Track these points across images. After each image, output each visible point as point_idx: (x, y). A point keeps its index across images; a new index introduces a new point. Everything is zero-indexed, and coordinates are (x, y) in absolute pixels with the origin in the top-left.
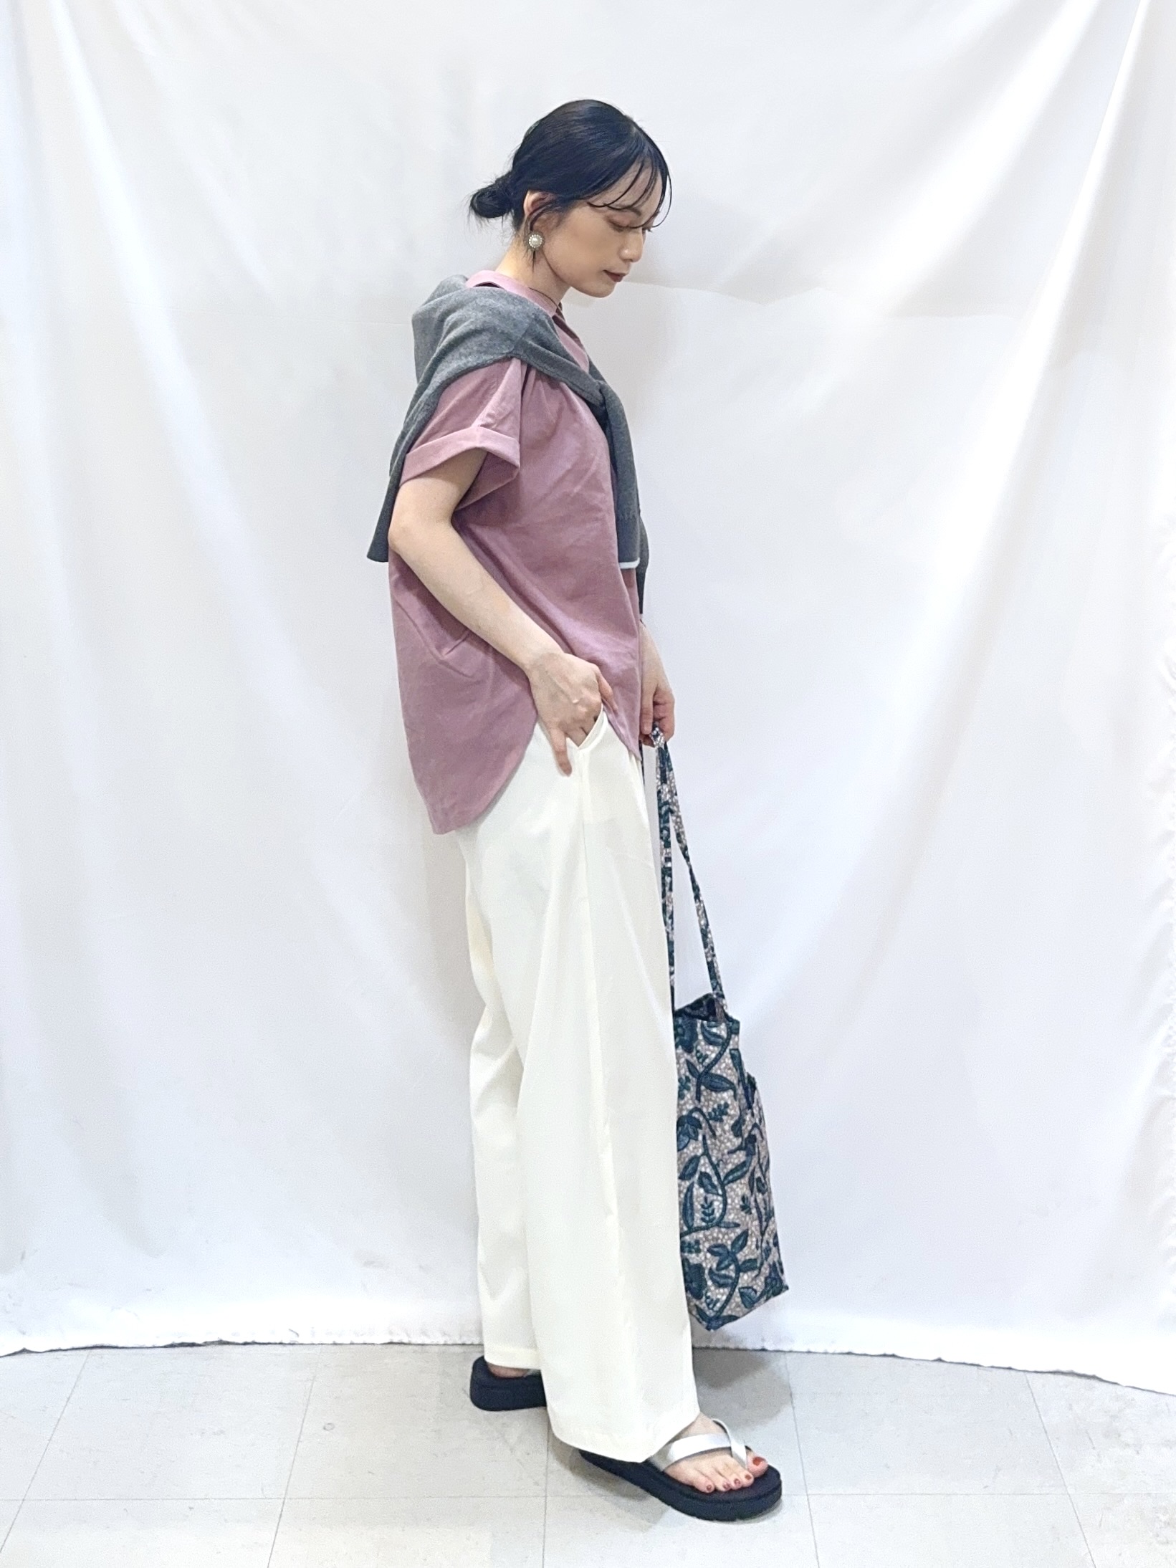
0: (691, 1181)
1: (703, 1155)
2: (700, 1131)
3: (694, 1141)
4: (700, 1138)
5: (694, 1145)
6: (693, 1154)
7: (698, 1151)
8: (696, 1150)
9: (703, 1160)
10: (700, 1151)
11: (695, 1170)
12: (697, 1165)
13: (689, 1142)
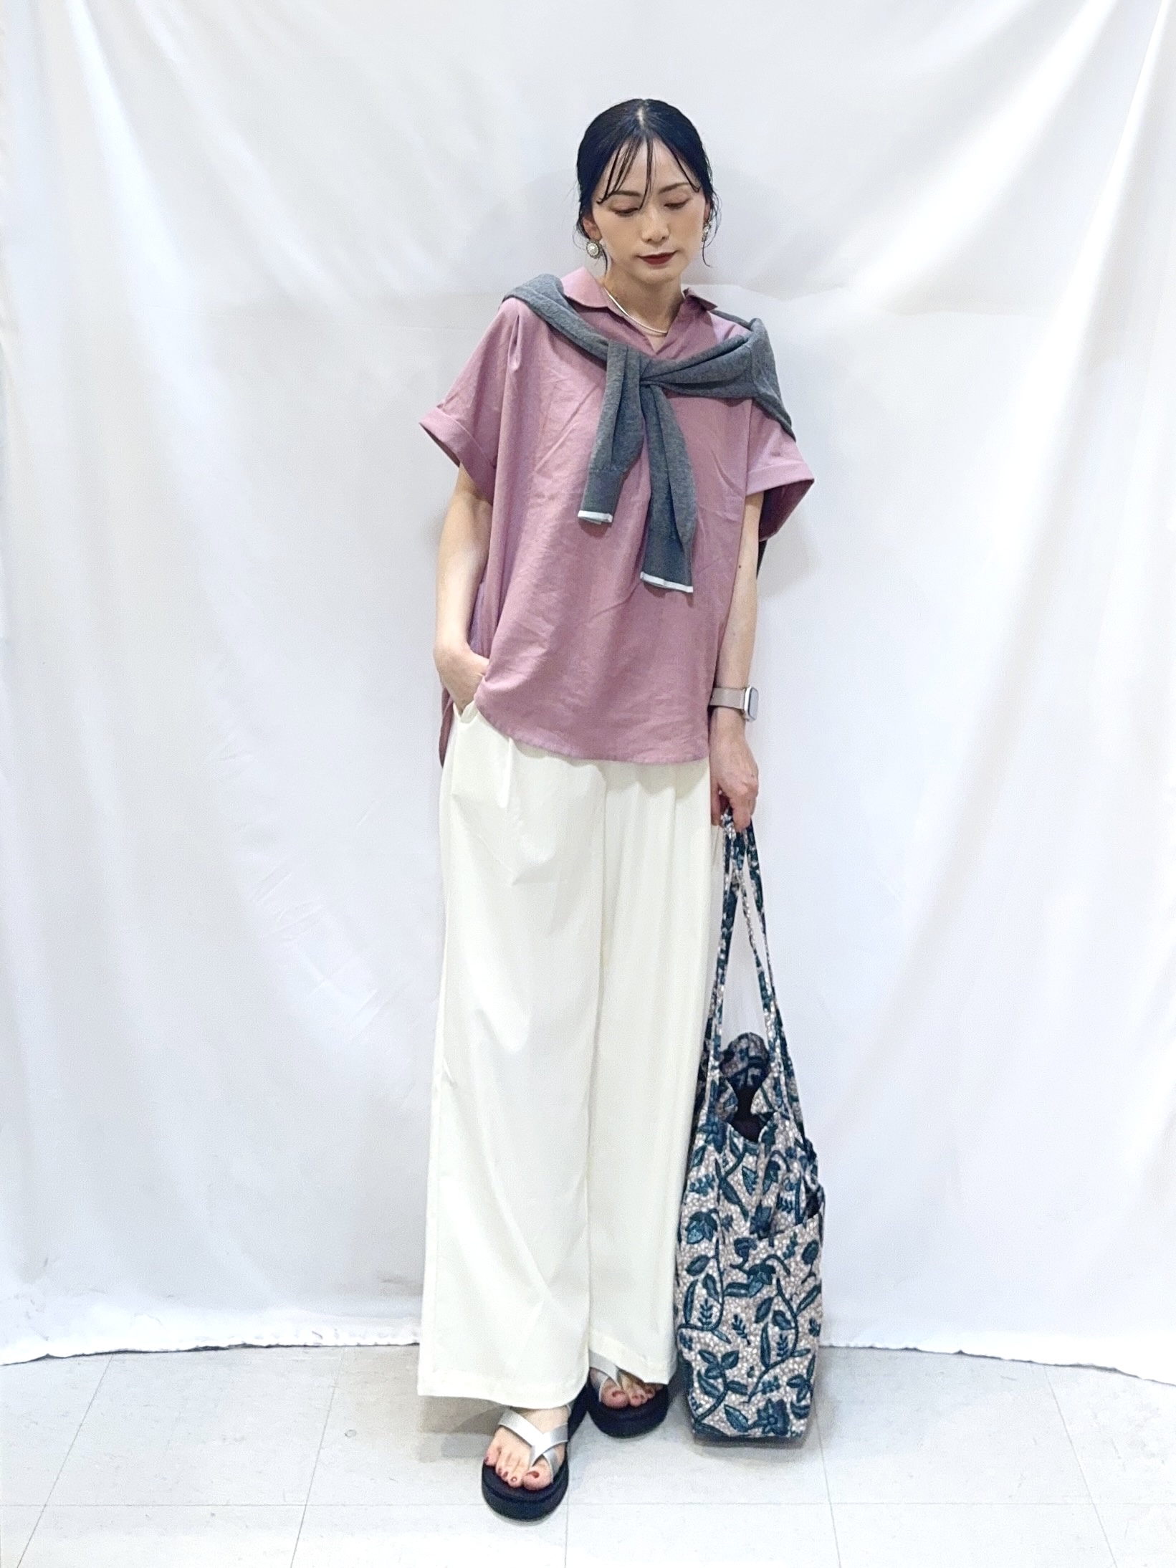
0: (696, 1278)
1: (713, 1257)
2: (715, 1233)
3: (708, 1241)
4: (714, 1240)
5: (707, 1245)
6: (703, 1253)
7: (709, 1252)
8: (707, 1250)
9: (712, 1263)
10: (711, 1254)
11: (702, 1270)
12: (705, 1265)
13: (702, 1239)
